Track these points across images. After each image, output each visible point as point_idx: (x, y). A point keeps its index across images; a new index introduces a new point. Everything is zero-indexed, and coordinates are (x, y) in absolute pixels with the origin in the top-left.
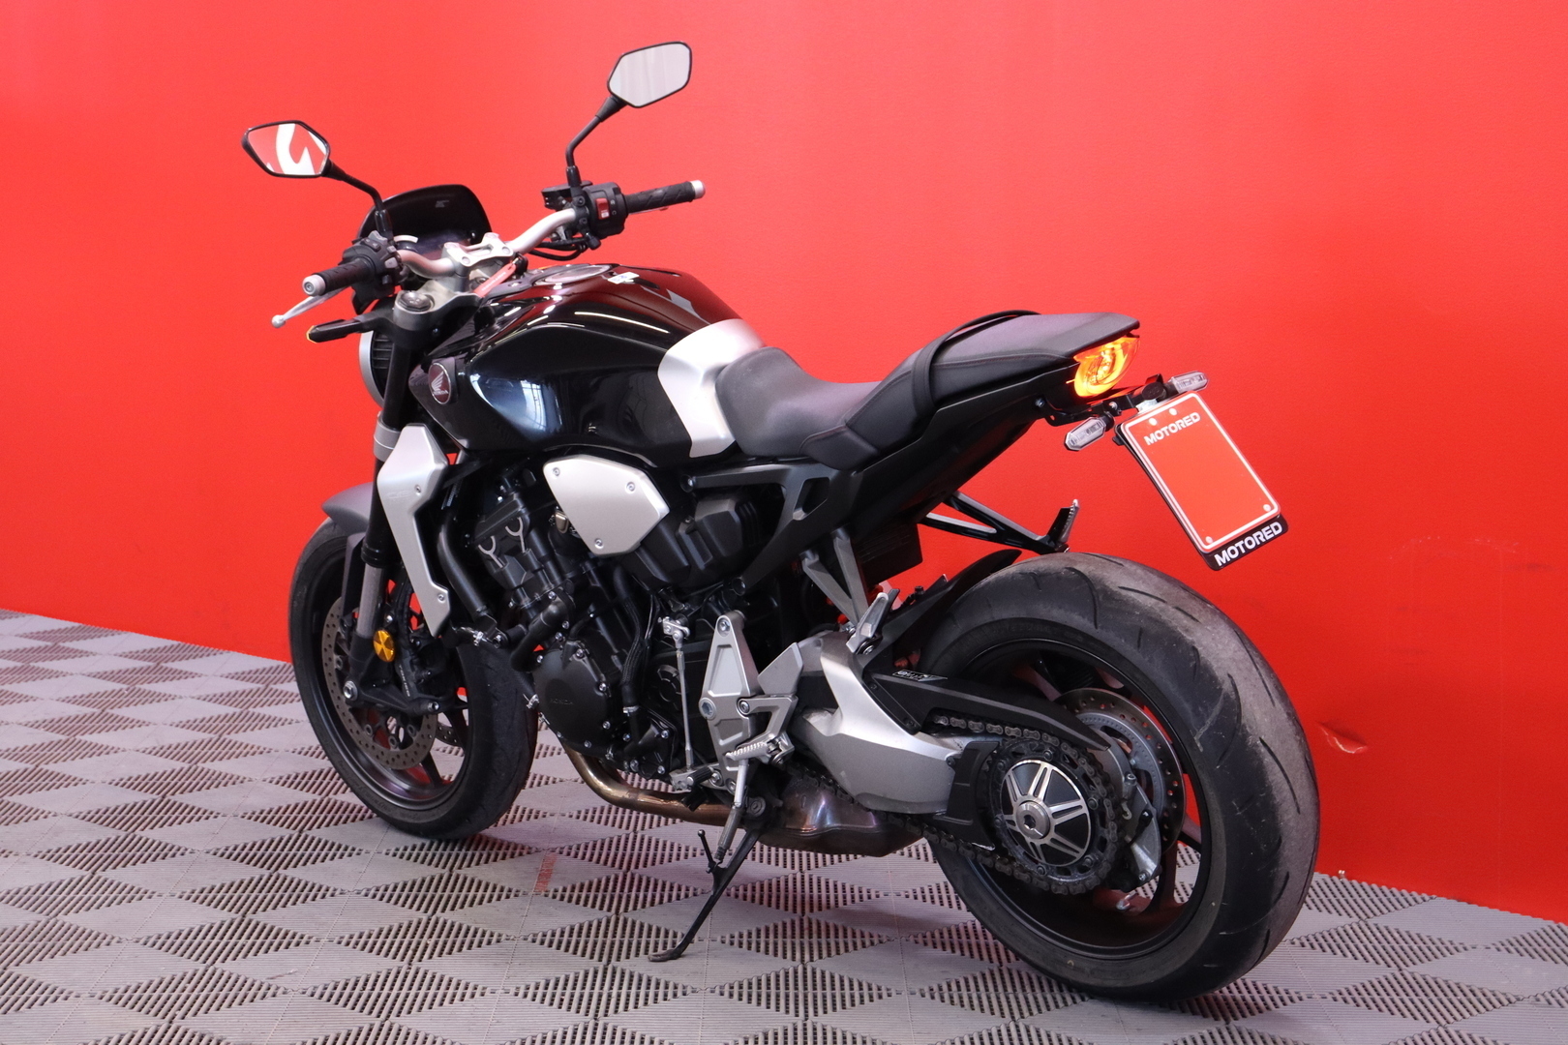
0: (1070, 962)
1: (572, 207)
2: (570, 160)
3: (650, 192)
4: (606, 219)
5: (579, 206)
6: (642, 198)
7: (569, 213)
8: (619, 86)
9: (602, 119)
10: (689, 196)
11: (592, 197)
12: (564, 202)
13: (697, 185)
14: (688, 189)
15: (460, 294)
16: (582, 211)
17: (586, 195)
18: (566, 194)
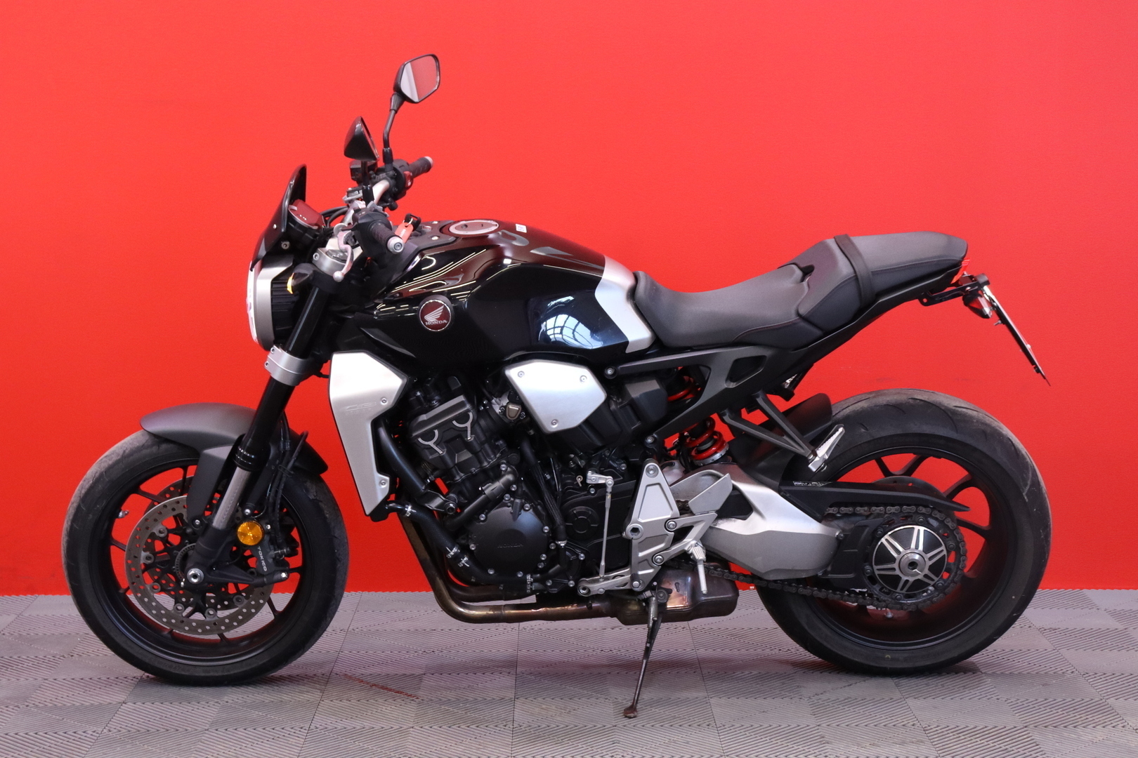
0: (886, 656)
1: (385, 179)
11: (401, 170)
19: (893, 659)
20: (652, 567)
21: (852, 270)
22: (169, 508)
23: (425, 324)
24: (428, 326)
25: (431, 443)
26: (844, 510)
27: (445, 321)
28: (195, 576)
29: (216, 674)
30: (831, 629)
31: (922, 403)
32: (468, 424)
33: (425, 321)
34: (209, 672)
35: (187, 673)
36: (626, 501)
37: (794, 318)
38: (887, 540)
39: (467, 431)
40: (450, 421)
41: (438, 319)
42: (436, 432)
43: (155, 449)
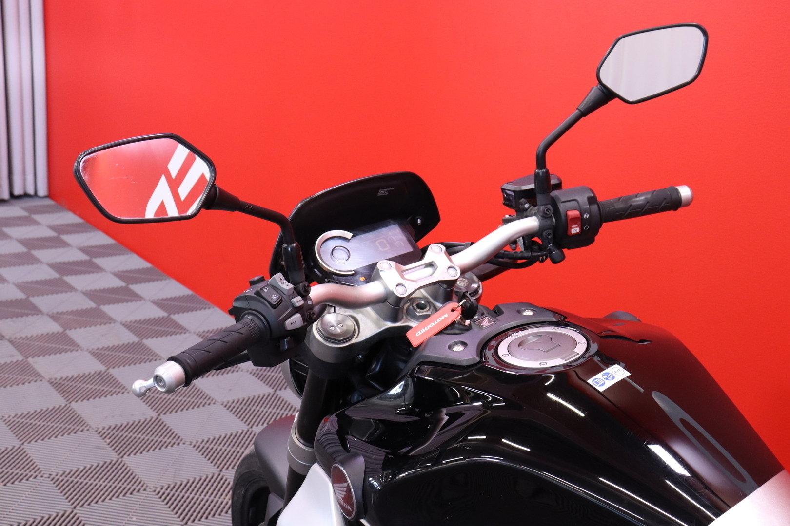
1: (535, 215)
2: (541, 161)
3: (630, 198)
4: (576, 235)
5: (544, 216)
6: (620, 206)
7: (531, 223)
8: (609, 77)
9: (584, 113)
10: (675, 203)
11: (562, 207)
12: (527, 206)
13: (685, 192)
14: (674, 197)
15: (389, 325)
16: (547, 222)
17: (554, 203)
18: (529, 195)
27: (349, 508)
41: (343, 500)
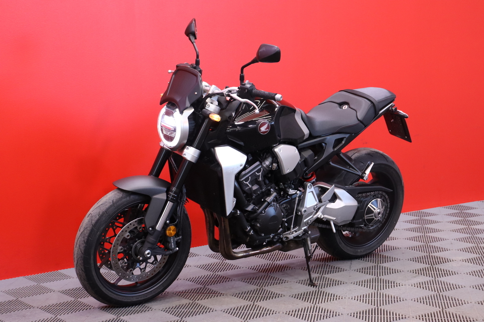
19: (361, 252)
20: (306, 226)
21: (369, 103)
22: (132, 225)
23: (260, 131)
24: (261, 132)
25: (247, 183)
26: (364, 195)
27: (268, 130)
28: (148, 254)
29: (142, 299)
30: (344, 243)
31: (375, 152)
32: (260, 173)
33: (260, 130)
34: (138, 299)
35: (130, 301)
36: (302, 200)
37: (357, 122)
38: (370, 205)
39: (260, 176)
40: (255, 172)
41: (266, 129)
42: (250, 177)
43: (128, 198)
